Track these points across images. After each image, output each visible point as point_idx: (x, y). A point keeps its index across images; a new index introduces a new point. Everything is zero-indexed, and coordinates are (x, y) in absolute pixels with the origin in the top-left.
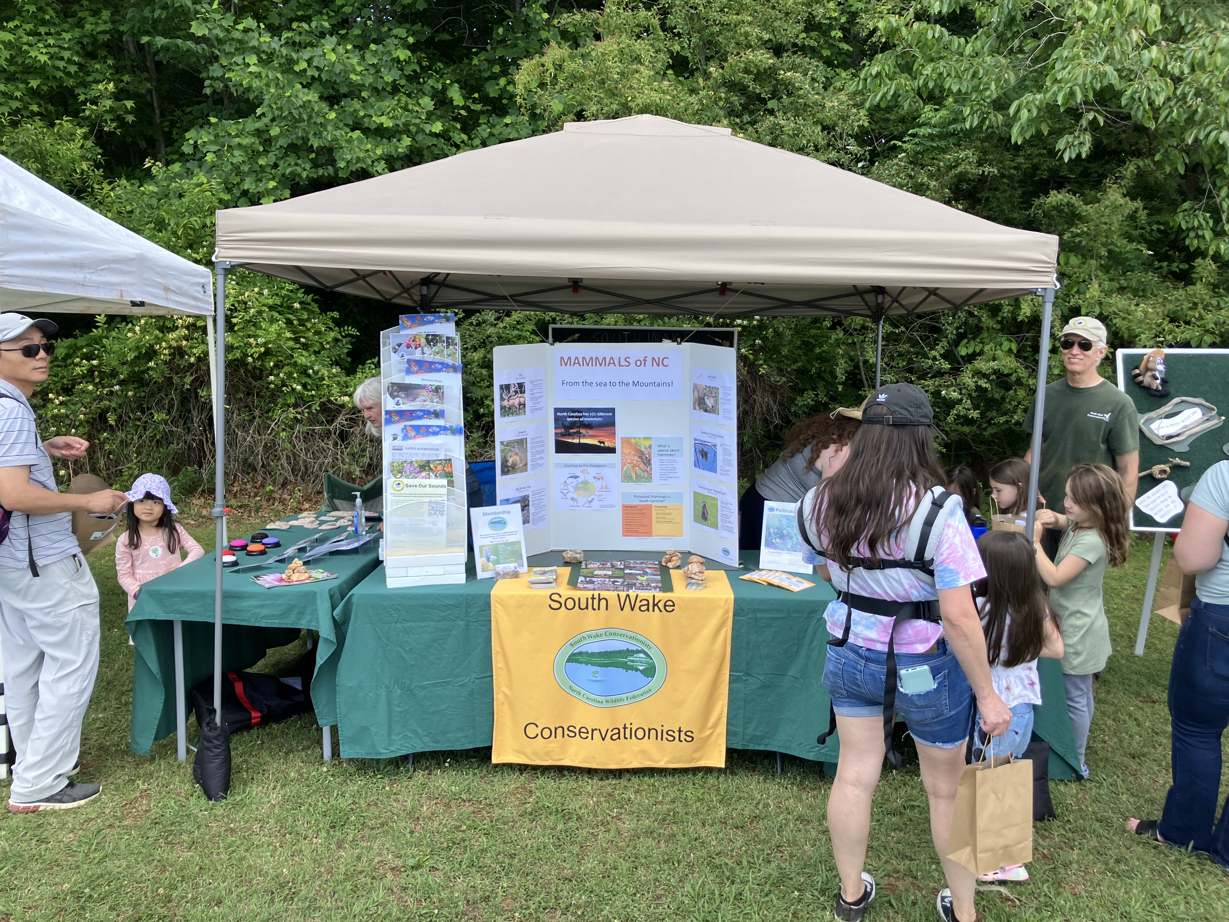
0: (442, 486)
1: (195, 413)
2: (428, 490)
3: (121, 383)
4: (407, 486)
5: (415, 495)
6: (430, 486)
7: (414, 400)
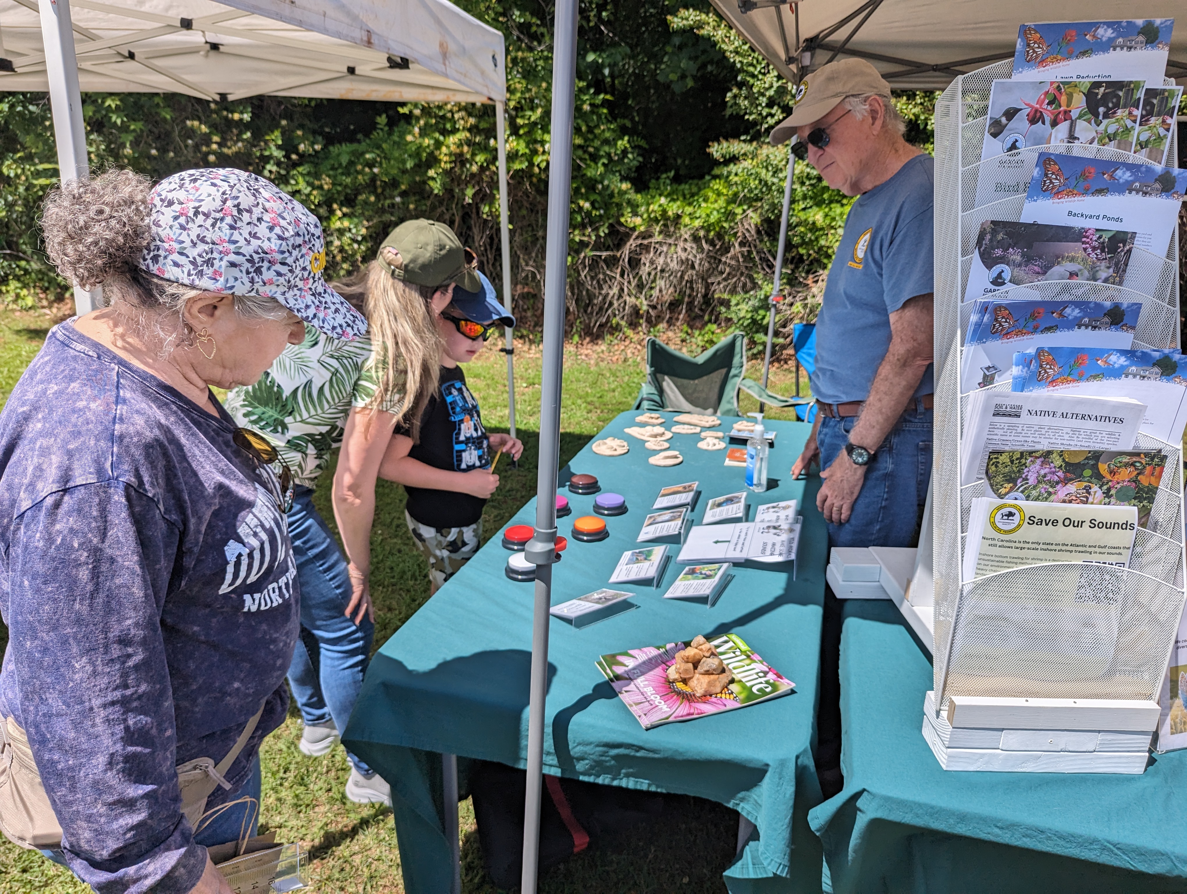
0: (1126, 526)
1: (475, 231)
2: (1085, 534)
3: (403, 194)
4: (1032, 521)
5: (1048, 546)
6: (1094, 524)
7: (1044, 271)
